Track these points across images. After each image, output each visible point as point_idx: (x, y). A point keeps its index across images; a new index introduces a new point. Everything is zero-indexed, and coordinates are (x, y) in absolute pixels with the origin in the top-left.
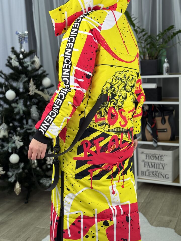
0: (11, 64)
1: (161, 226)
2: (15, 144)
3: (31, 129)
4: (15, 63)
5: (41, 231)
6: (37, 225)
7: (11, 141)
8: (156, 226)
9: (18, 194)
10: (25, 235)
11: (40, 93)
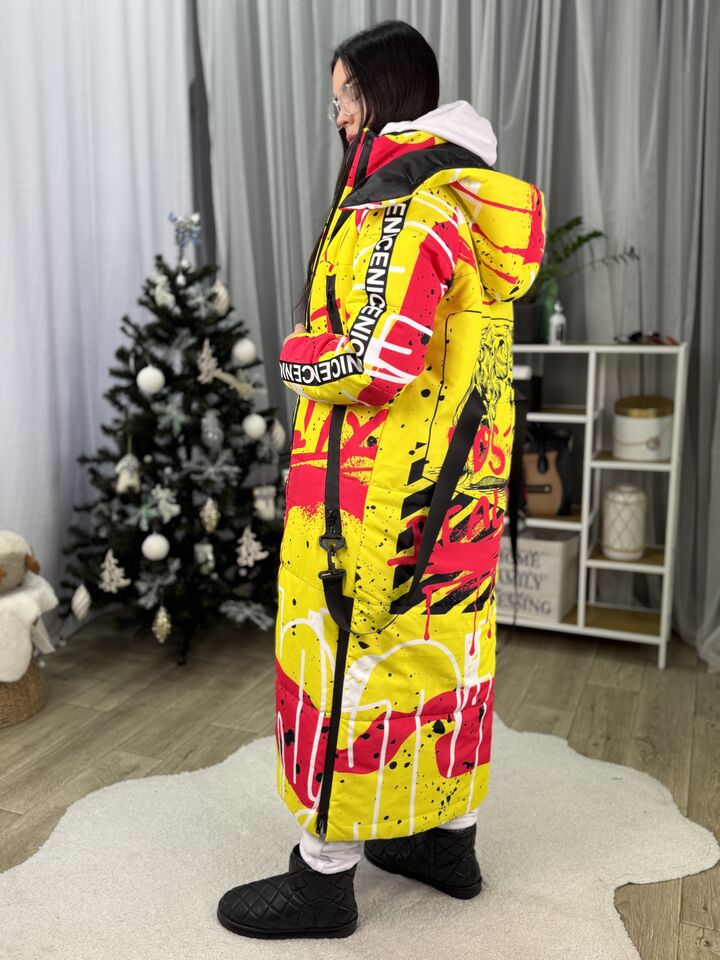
0: (153, 299)
1: (533, 731)
2: (158, 510)
3: (200, 473)
4: (165, 298)
5: (223, 735)
6: (213, 721)
7: (147, 502)
8: (521, 729)
9: (162, 641)
10: (181, 744)
11: (227, 378)
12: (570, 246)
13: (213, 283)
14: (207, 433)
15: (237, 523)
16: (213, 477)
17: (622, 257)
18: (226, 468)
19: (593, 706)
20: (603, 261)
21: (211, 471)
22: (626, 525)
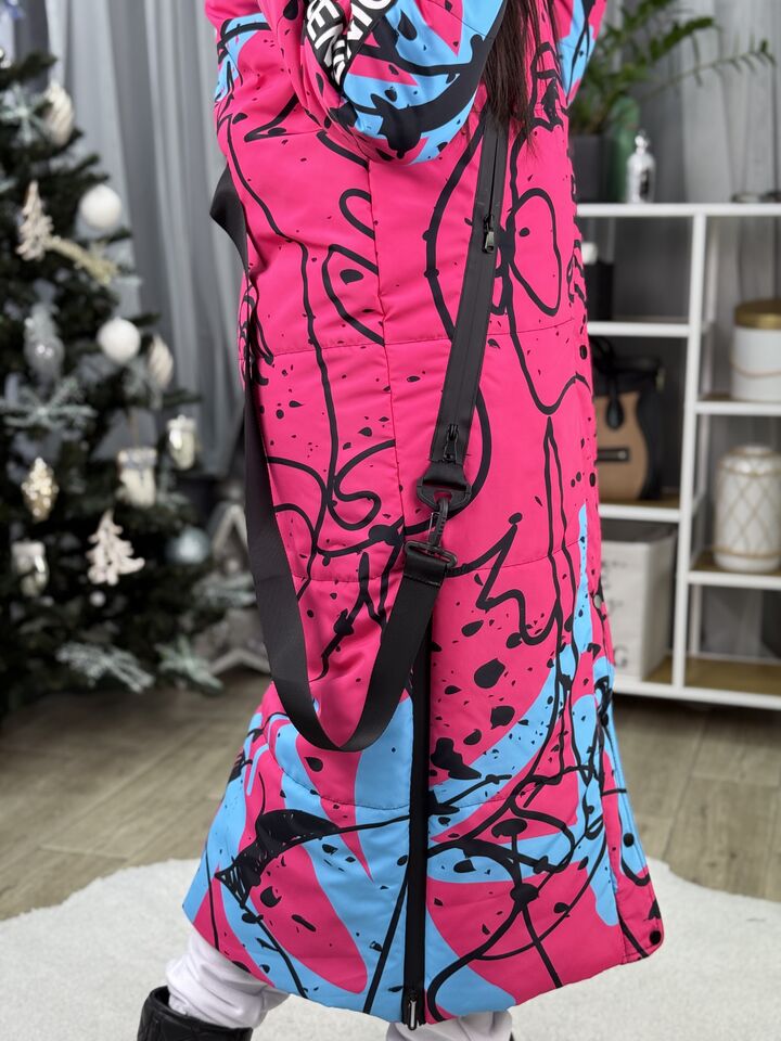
3: (23, 415)
5: (64, 864)
6: (46, 842)
12: (660, 39)
13: (43, 86)
14: (35, 344)
15: (89, 506)
16: (46, 422)
17: (744, 58)
18: (70, 410)
19: (703, 811)
20: (713, 66)
21: (41, 413)
22: (754, 513)
